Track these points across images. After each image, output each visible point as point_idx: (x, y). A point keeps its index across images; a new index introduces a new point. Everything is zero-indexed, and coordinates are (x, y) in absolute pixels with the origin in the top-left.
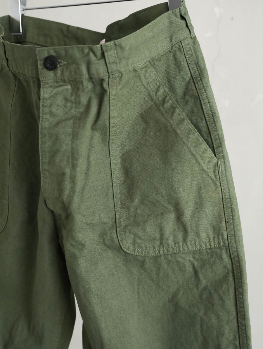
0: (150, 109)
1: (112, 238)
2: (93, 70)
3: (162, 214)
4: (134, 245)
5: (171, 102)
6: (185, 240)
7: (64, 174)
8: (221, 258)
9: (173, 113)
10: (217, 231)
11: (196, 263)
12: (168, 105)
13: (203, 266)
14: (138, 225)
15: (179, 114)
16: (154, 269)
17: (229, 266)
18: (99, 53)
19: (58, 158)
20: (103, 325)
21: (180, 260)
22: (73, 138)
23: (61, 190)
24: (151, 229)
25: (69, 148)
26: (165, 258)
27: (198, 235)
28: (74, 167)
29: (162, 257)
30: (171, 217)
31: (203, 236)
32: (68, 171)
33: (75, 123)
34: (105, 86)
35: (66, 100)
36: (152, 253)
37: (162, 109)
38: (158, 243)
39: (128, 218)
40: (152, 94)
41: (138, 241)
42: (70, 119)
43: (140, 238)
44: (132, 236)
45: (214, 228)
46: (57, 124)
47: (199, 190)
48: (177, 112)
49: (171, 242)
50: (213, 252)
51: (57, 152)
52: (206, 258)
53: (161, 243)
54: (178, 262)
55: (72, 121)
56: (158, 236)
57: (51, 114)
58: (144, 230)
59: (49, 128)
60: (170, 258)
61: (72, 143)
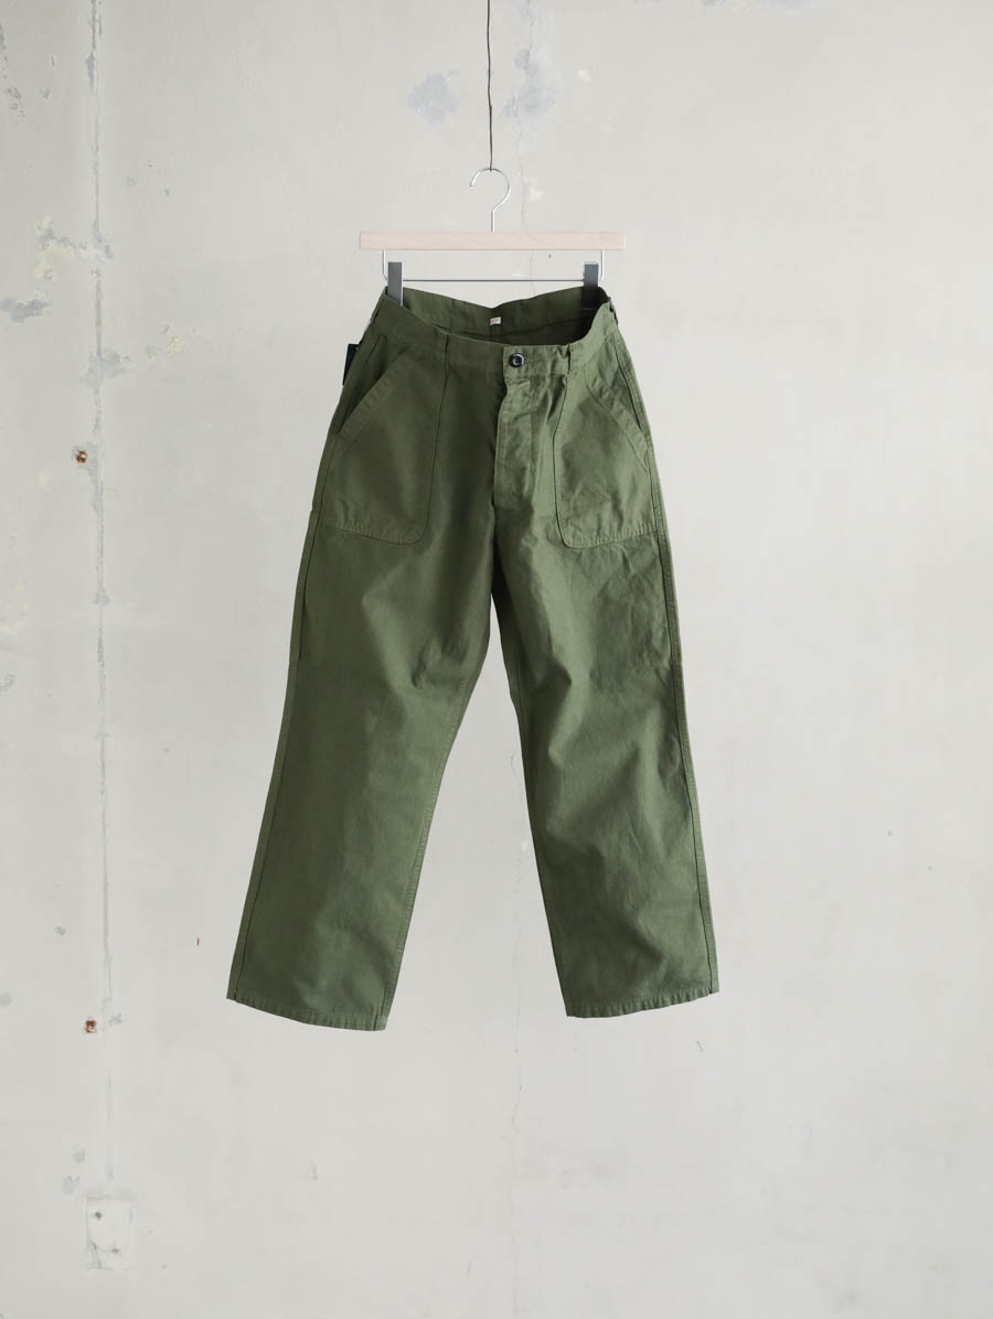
0: (587, 400)
1: (555, 531)
2: (557, 368)
3: (601, 504)
4: (574, 537)
5: (607, 394)
6: (619, 529)
7: (524, 468)
8: (650, 545)
9: (612, 404)
10: (646, 518)
11: (626, 552)
12: (606, 396)
13: (632, 554)
14: (578, 516)
15: (617, 406)
16: (588, 562)
17: (657, 552)
18: (564, 353)
19: (517, 454)
20: (551, 621)
21: (614, 549)
22: (533, 433)
23: (520, 484)
24: (591, 520)
25: (530, 443)
26: (601, 549)
27: (631, 522)
28: (534, 460)
29: (598, 549)
30: (608, 506)
31: (635, 523)
32: (528, 465)
33: (533, 418)
34: (564, 382)
35: (525, 395)
36: (590, 545)
37: (600, 400)
38: (595, 533)
39: (569, 510)
40: (590, 385)
41: (578, 533)
42: (527, 414)
43: (580, 530)
44: (573, 529)
45: (643, 518)
46: (516, 419)
47: (633, 479)
48: (616, 403)
49: (607, 532)
50: (642, 539)
51: (517, 446)
52: (635, 545)
53: (598, 534)
54: (612, 552)
55: (529, 417)
56: (595, 527)
57: (510, 409)
58: (584, 521)
59: (509, 424)
60: (605, 548)
61: (533, 437)
